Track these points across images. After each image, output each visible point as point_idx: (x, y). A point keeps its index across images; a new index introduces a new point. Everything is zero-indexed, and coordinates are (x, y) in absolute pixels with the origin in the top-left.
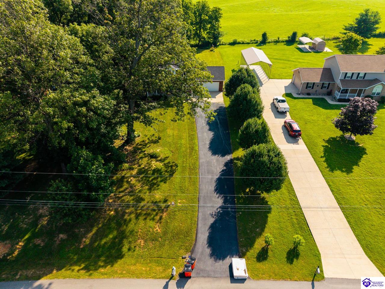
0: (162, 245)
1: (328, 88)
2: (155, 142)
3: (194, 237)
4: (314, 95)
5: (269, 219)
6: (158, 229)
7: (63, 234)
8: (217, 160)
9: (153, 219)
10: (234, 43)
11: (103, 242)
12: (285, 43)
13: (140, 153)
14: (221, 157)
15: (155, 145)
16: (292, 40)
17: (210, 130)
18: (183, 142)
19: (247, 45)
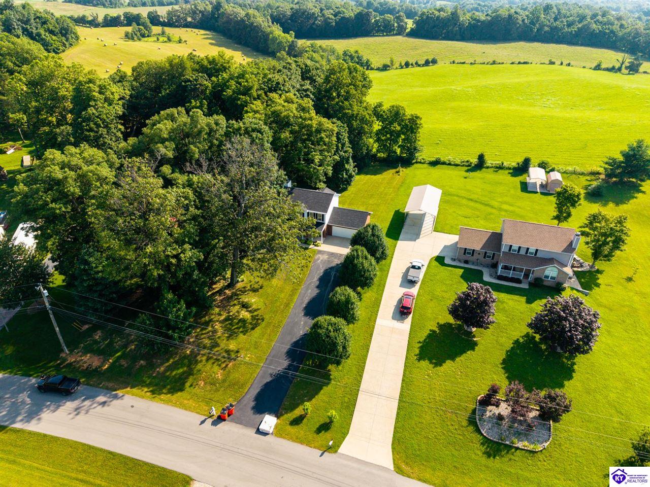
0: (217, 390)
1: (493, 259)
2: (255, 290)
3: (246, 390)
4: (473, 264)
5: (322, 392)
6: (219, 375)
7: (143, 360)
8: (305, 323)
9: (220, 365)
10: (435, 163)
11: (174, 373)
12: (511, 171)
13: (235, 299)
14: (311, 320)
15: (253, 294)
16: (522, 169)
17: (318, 287)
18: (282, 295)
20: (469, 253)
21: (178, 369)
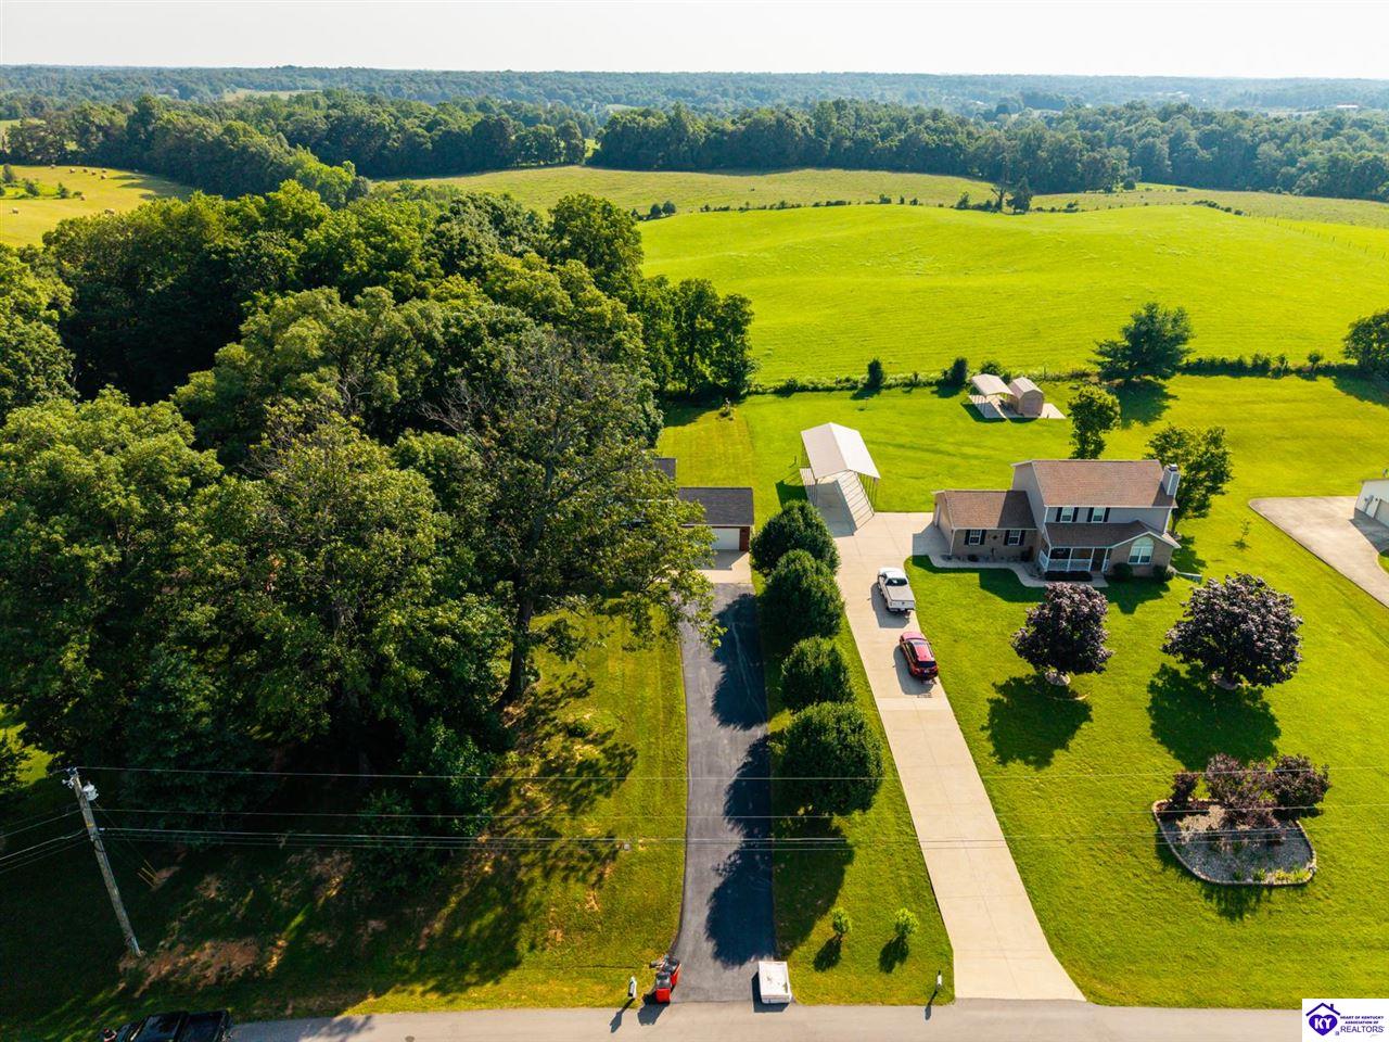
0: (604, 940)
1: (1021, 543)
2: (581, 694)
3: (677, 920)
4: (987, 560)
5: (847, 878)
6: (593, 902)
7: (375, 919)
8: (732, 740)
9: (584, 880)
10: (788, 390)
11: (474, 928)
12: (935, 388)
13: (544, 722)
14: (741, 732)
15: (580, 702)
16: (954, 381)
17: (716, 659)
18: (648, 692)
19: (826, 394)
20: (976, 540)
21: (480, 915)
